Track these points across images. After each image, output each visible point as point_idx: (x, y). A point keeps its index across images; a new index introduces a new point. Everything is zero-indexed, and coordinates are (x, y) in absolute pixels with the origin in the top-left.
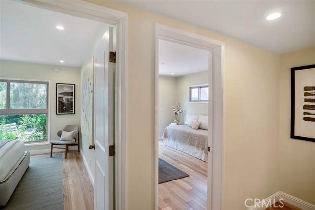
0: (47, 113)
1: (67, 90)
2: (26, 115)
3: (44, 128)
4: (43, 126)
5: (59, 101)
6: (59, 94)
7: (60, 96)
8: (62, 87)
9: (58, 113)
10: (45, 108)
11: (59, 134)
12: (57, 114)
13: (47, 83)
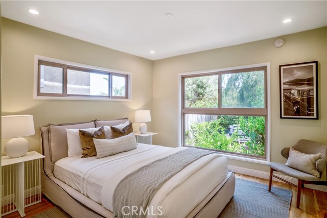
0: (266, 116)
1: (299, 74)
2: (241, 117)
3: (263, 138)
4: (262, 134)
5: (285, 96)
6: (285, 83)
7: (287, 87)
8: (289, 72)
9: (283, 116)
10: (263, 107)
11: (286, 154)
12: (281, 117)
13: (264, 68)
